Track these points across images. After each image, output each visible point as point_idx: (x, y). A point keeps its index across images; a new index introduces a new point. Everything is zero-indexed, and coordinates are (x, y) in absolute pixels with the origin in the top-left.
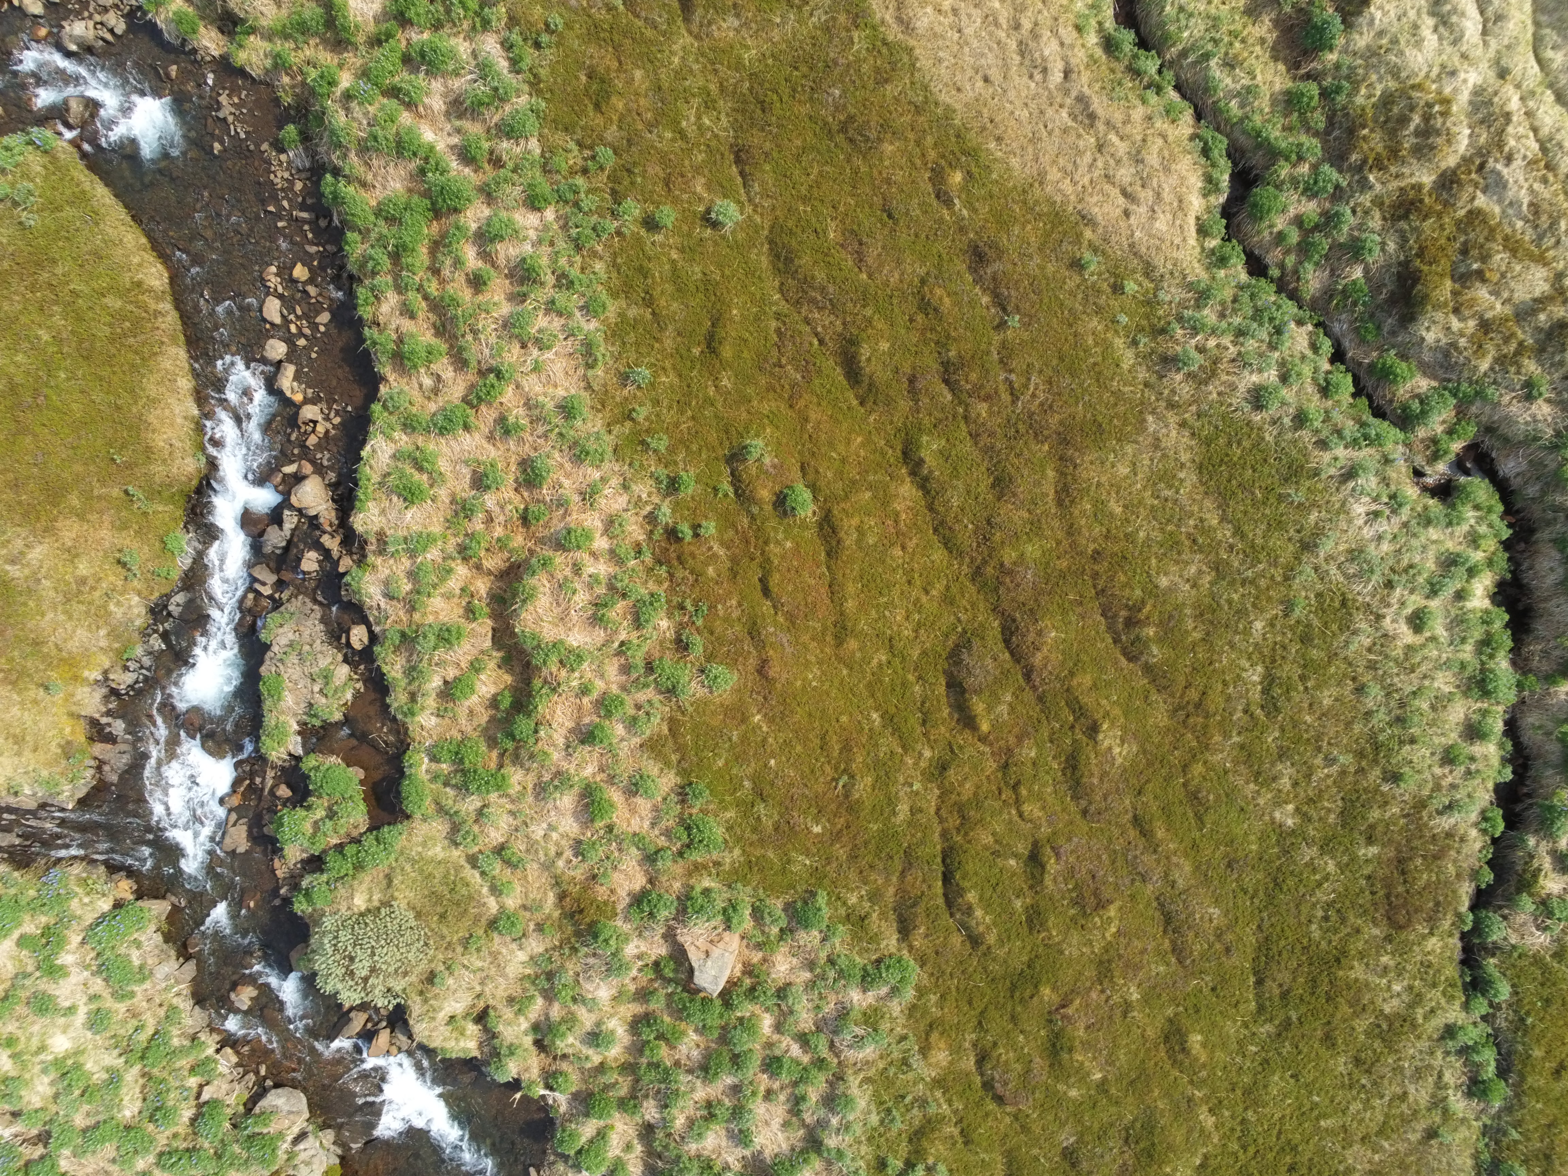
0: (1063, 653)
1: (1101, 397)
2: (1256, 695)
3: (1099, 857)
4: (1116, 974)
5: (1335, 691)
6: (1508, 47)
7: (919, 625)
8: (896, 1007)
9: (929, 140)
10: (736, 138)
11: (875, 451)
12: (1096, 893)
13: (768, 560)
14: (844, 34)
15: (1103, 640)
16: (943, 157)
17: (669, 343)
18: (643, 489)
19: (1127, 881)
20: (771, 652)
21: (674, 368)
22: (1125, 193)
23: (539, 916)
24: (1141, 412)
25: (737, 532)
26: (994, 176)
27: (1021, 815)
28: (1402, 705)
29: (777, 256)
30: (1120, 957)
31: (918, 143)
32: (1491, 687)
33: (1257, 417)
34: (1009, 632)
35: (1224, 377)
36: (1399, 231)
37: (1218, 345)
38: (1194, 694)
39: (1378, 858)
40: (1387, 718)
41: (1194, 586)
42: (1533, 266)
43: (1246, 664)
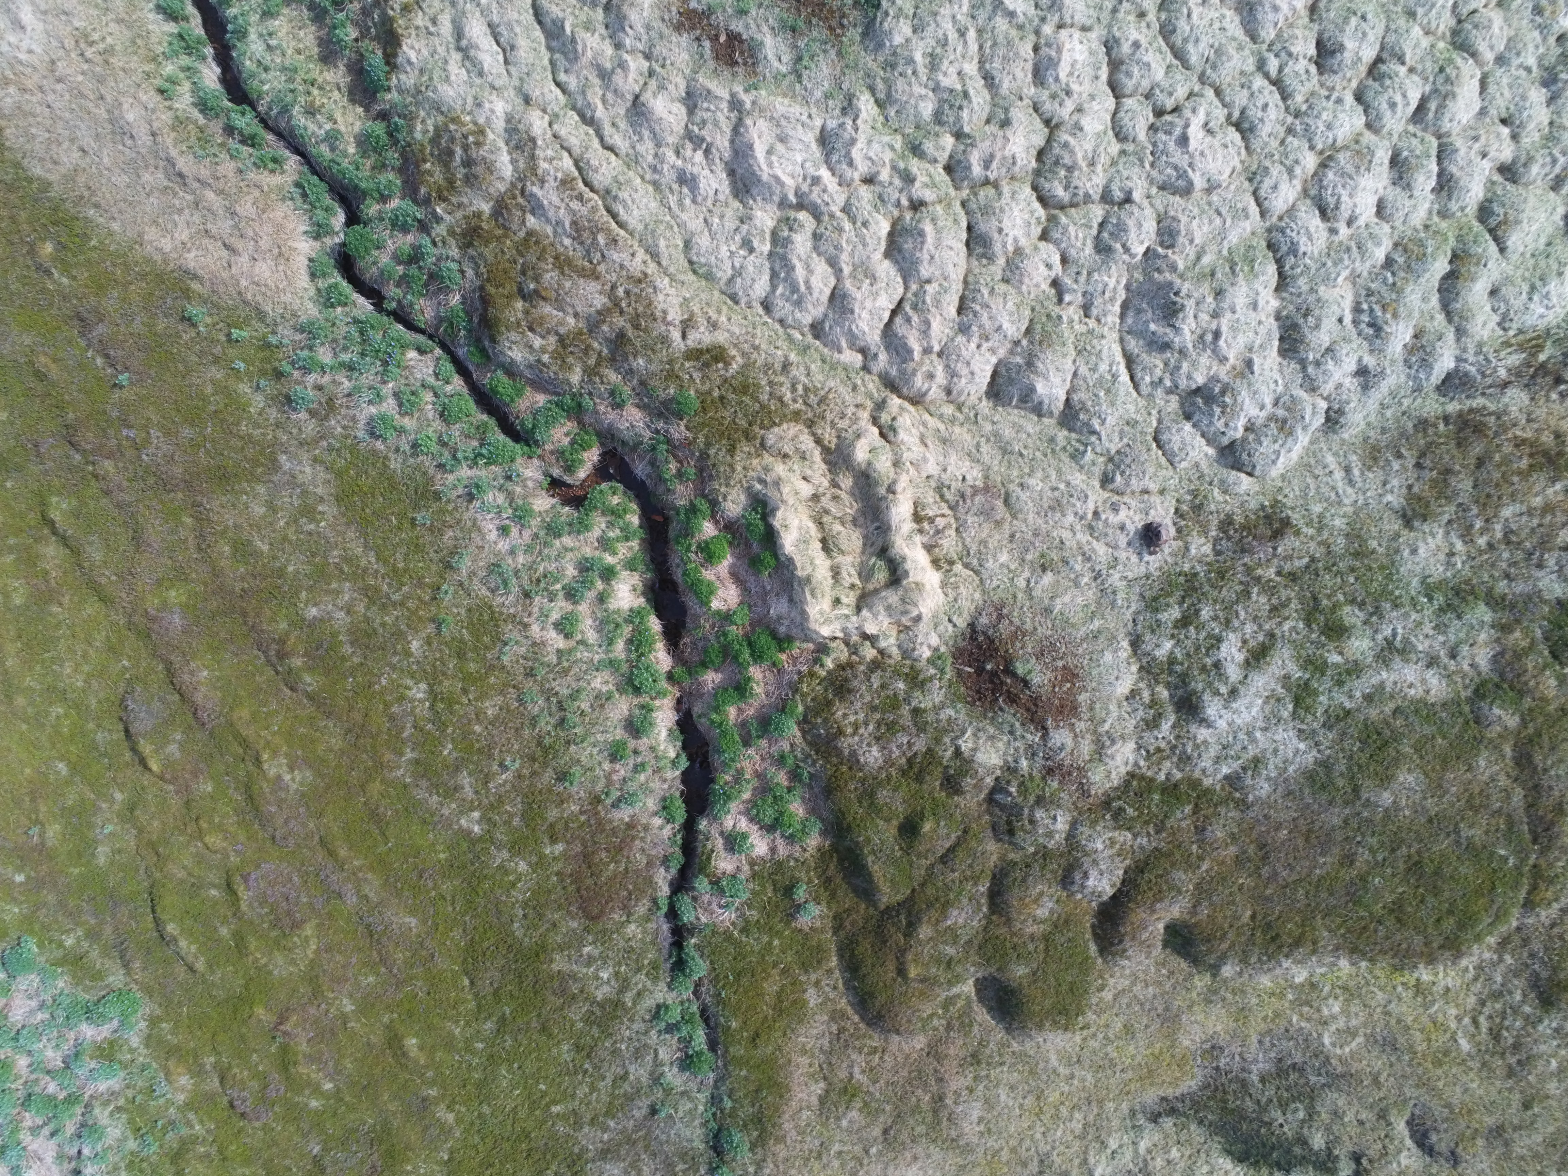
0: (220, 690)
1: (227, 442)
2: (423, 710)
3: (291, 880)
4: (326, 988)
6: (528, 74)
7: (89, 675)
8: (132, 1038)
12: (291, 914)
16: (35, 230)
19: (322, 900)
22: (225, 246)
24: (273, 453)
26: (93, 242)
27: (206, 847)
28: (561, 707)
30: (325, 972)
31: (12, 220)
32: (637, 683)
33: (379, 445)
34: (170, 673)
35: (343, 411)
36: (472, 258)
37: (334, 381)
38: (358, 717)
39: (564, 854)
40: (553, 721)
41: (348, 612)
42: (581, 281)
43: (410, 682)
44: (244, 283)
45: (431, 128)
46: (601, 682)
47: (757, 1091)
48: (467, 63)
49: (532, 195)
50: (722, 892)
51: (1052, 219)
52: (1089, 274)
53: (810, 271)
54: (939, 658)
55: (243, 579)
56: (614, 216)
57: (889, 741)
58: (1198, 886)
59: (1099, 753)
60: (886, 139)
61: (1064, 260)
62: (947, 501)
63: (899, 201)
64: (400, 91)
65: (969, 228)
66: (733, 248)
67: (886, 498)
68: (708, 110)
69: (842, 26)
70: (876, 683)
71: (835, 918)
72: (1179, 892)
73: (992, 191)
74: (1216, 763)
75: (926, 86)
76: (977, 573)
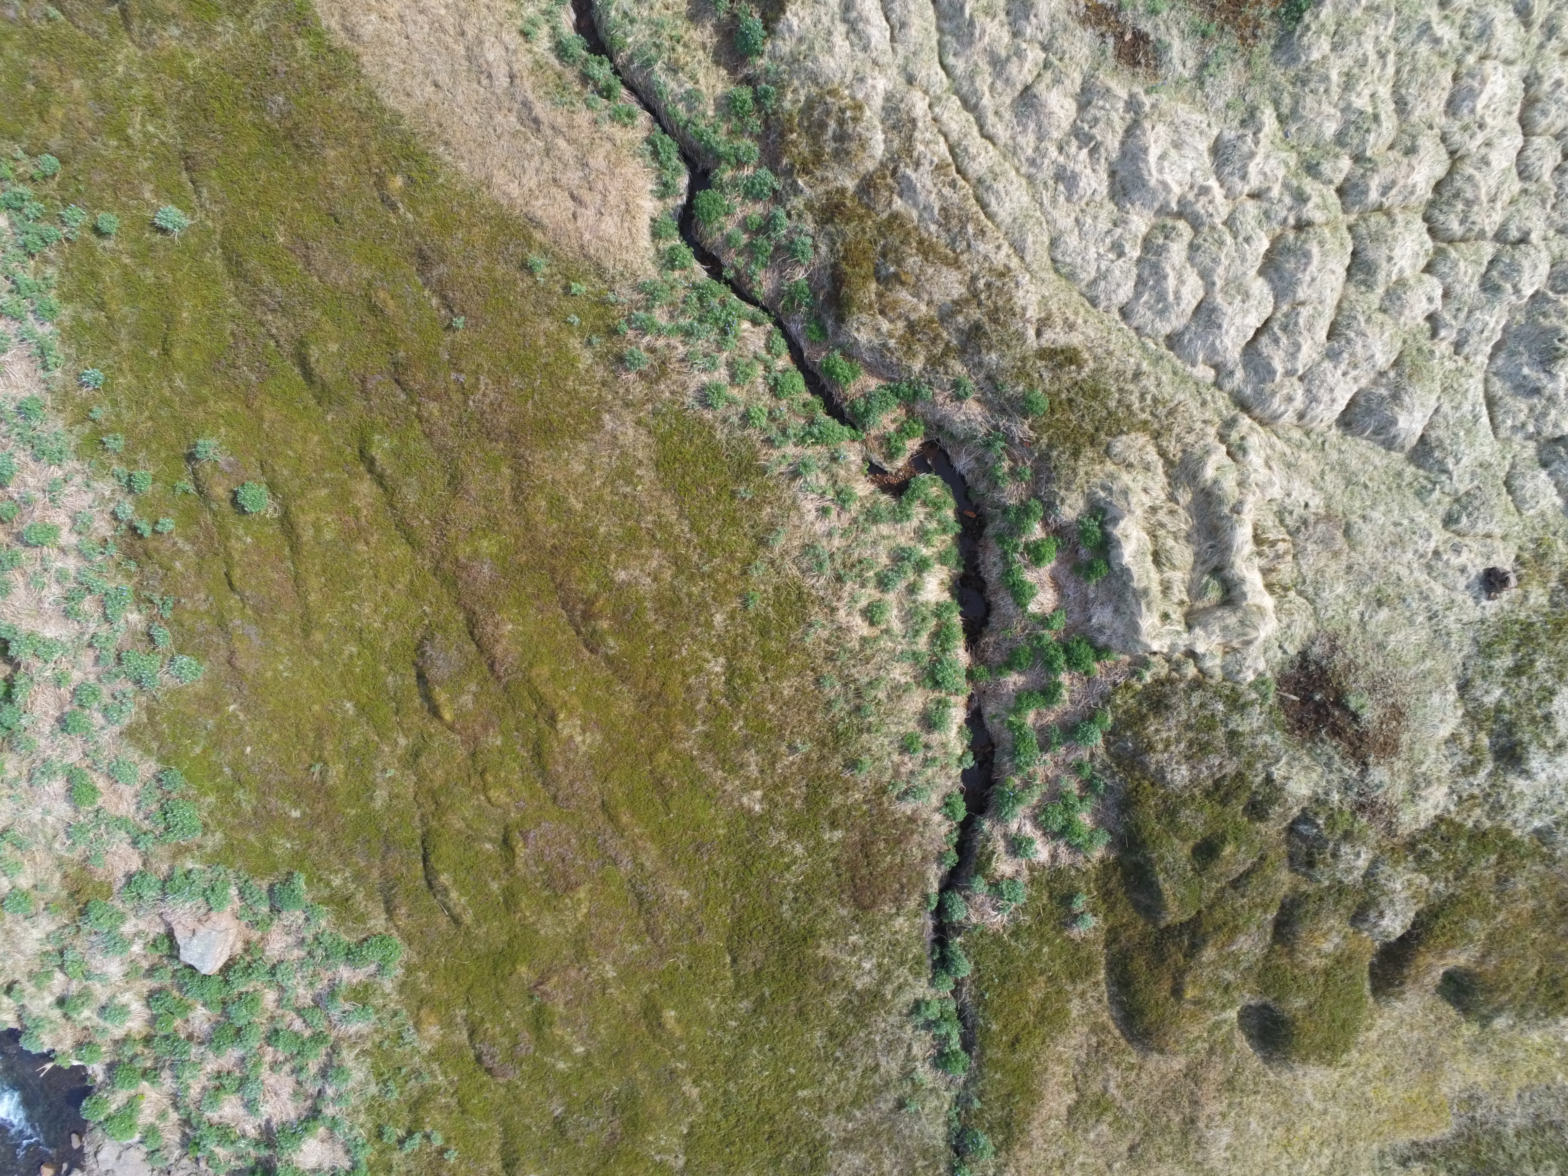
0: (522, 644)
1: (554, 396)
2: (719, 684)
3: (569, 841)
4: (591, 952)
5: (795, 681)
6: (914, 54)
7: (387, 617)
8: (386, 984)
10: (183, 145)
11: (332, 450)
12: (565, 875)
13: (230, 556)
14: (286, 42)
15: (564, 632)
16: (386, 162)
17: (124, 345)
18: (106, 487)
19: (597, 864)
20: (239, 644)
21: (131, 369)
22: (573, 197)
23: (48, 896)
24: (597, 411)
25: (201, 528)
26: (440, 181)
27: (489, 800)
28: (858, 694)
29: (229, 259)
30: (592, 935)
31: (362, 149)
32: (939, 677)
33: (708, 415)
34: (472, 625)
35: (675, 377)
36: (829, 234)
37: (668, 345)
38: (655, 685)
39: (843, 842)
40: (847, 708)
41: (655, 579)
42: (944, 269)
43: (708, 655)
44: (587, 236)
45: (803, 98)
46: (900, 673)
47: (1009, 1095)
48: (852, 36)
49: (904, 176)
50: (1000, 894)
51: (1439, 252)
52: (1470, 312)
53: (1181, 281)
54: (1263, 683)
55: (554, 536)
56: (984, 206)
57: (1200, 761)
58: (1490, 936)
59: (1413, 794)
60: (1284, 155)
61: (1446, 295)
62: (1286, 527)
63: (1285, 219)
64: (773, 57)
65: (1354, 254)
66: (1101, 251)
67: (1229, 518)
68: (1103, 108)
69: (1255, 36)
70: (1195, 703)
71: (1109, 931)
72: (1471, 941)
73: (1383, 219)
74: (1530, 815)
75: (1336, 106)
76: (1312, 602)
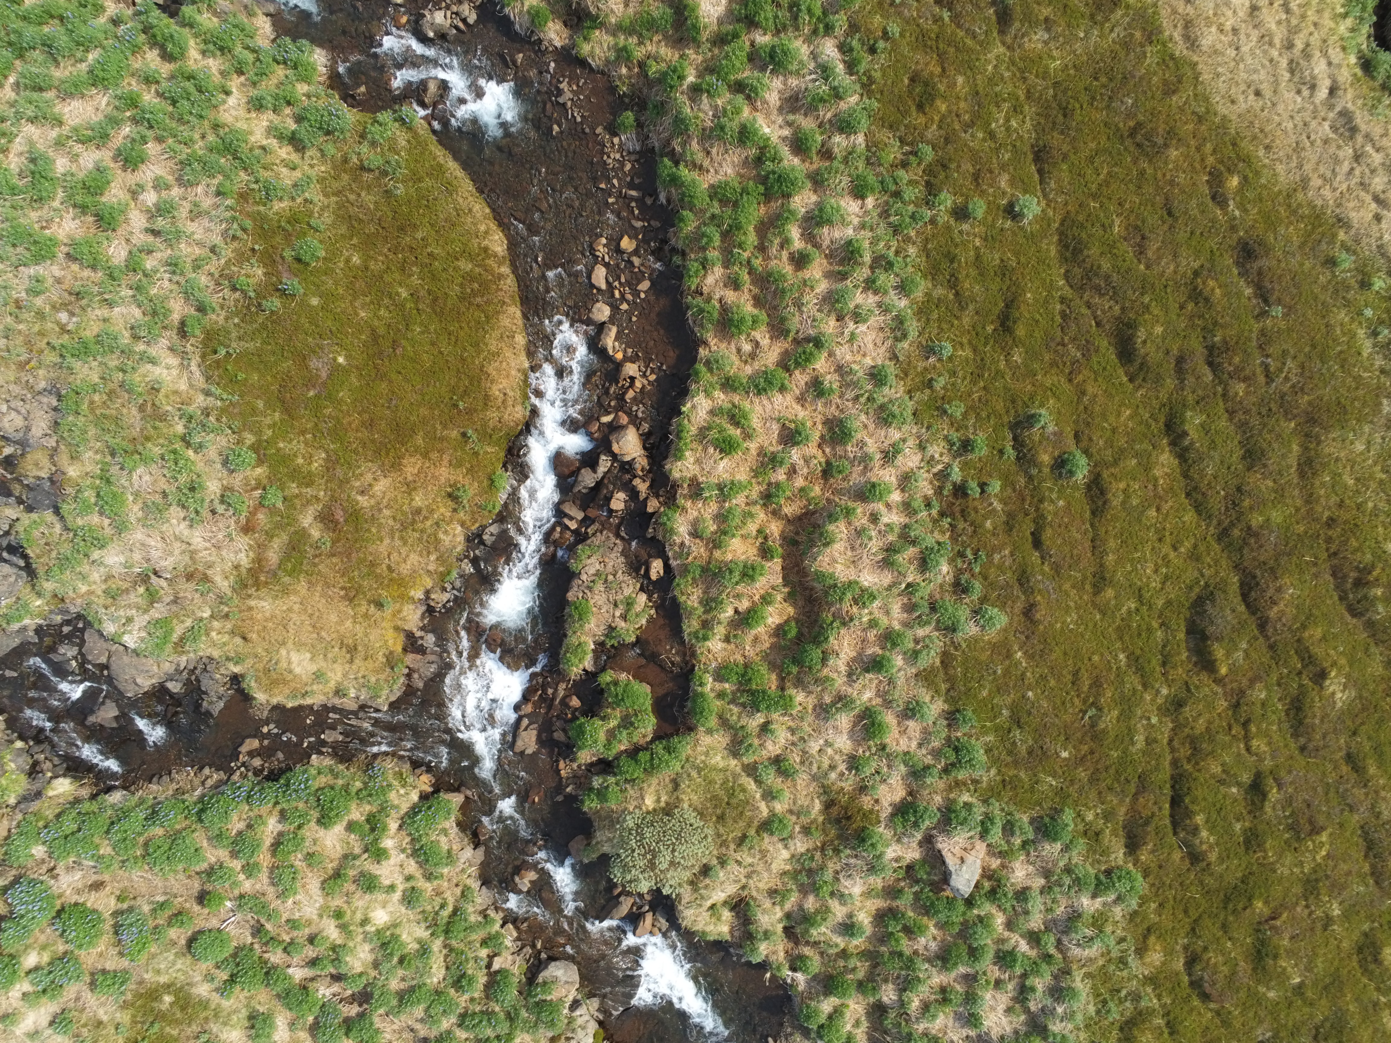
0: (1297, 607)
1: (1343, 381)
3: (1315, 789)
4: (1323, 892)
7: (1166, 578)
8: (1118, 911)
9: (1209, 147)
10: (1037, 140)
11: (1141, 423)
12: (1311, 822)
13: (1042, 517)
14: (1138, 50)
15: (1331, 597)
16: (1221, 162)
17: (966, 321)
18: (936, 450)
19: (1337, 810)
20: (1039, 598)
21: (970, 342)
22: (1376, 199)
23: (804, 820)
24: (1377, 396)
25: (1014, 490)
26: (1263, 181)
27: (1248, 749)
29: (1066, 247)
30: (1327, 877)
31: (1198, 149)
44: (1387, 237)
